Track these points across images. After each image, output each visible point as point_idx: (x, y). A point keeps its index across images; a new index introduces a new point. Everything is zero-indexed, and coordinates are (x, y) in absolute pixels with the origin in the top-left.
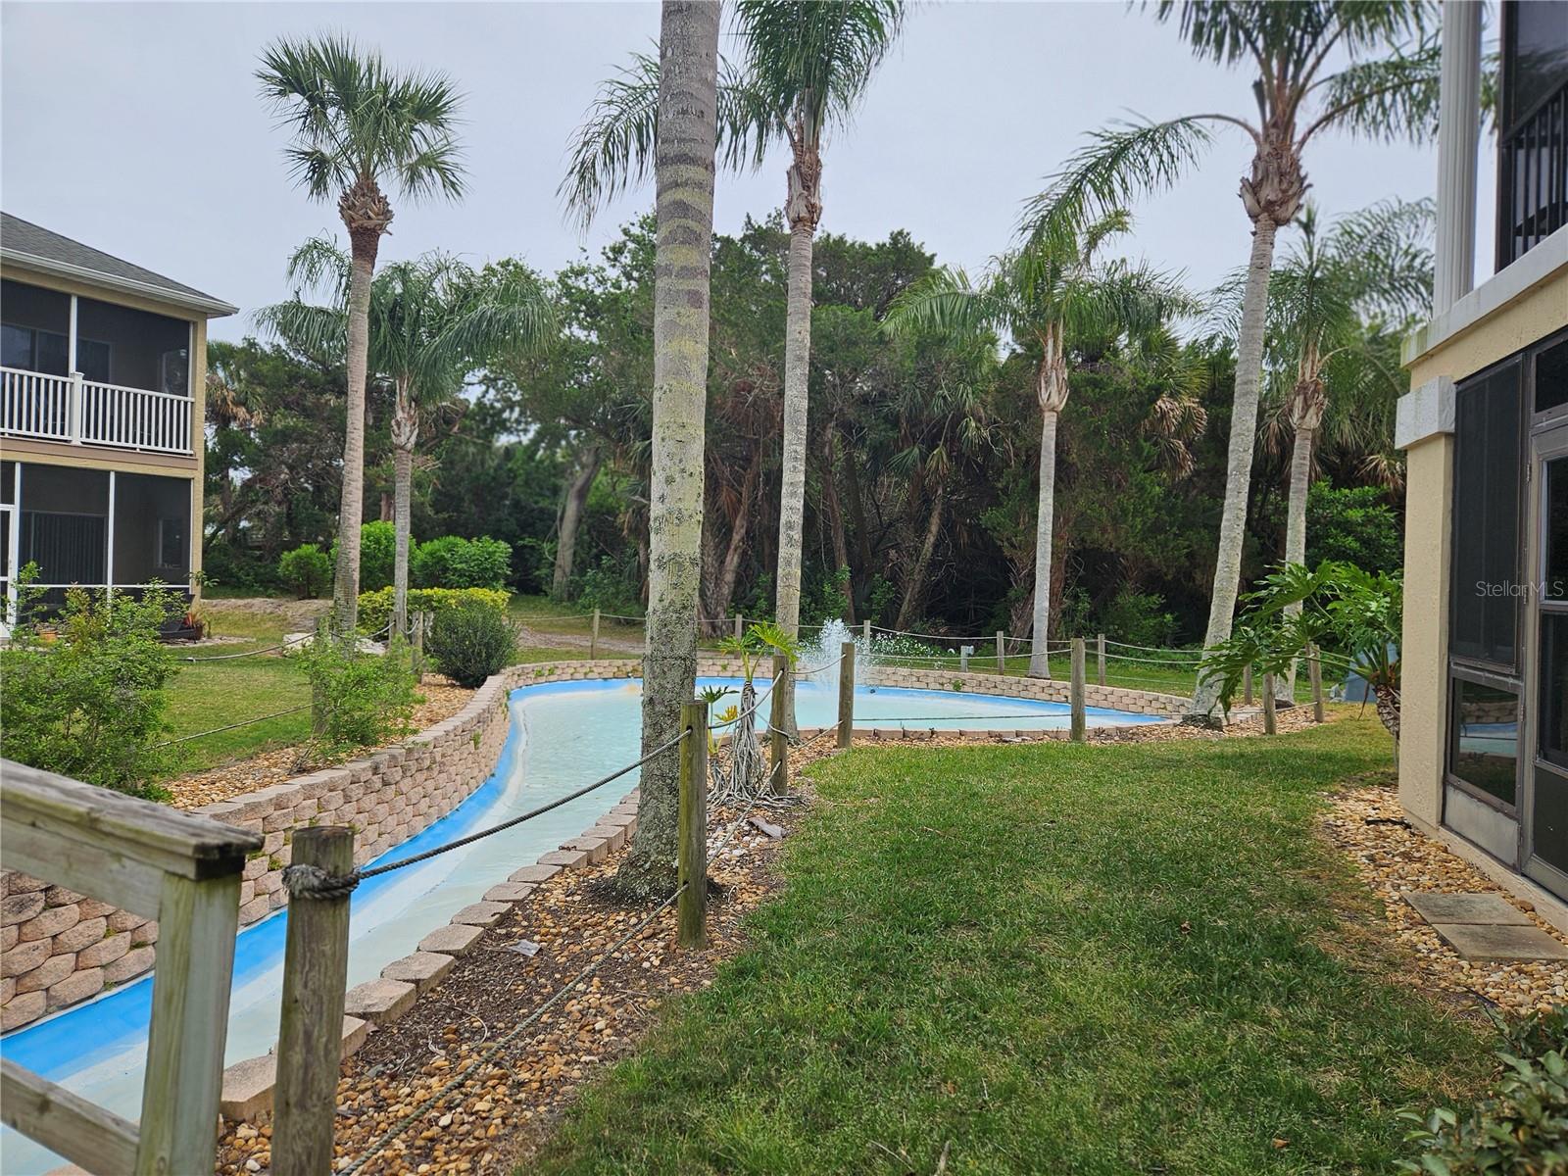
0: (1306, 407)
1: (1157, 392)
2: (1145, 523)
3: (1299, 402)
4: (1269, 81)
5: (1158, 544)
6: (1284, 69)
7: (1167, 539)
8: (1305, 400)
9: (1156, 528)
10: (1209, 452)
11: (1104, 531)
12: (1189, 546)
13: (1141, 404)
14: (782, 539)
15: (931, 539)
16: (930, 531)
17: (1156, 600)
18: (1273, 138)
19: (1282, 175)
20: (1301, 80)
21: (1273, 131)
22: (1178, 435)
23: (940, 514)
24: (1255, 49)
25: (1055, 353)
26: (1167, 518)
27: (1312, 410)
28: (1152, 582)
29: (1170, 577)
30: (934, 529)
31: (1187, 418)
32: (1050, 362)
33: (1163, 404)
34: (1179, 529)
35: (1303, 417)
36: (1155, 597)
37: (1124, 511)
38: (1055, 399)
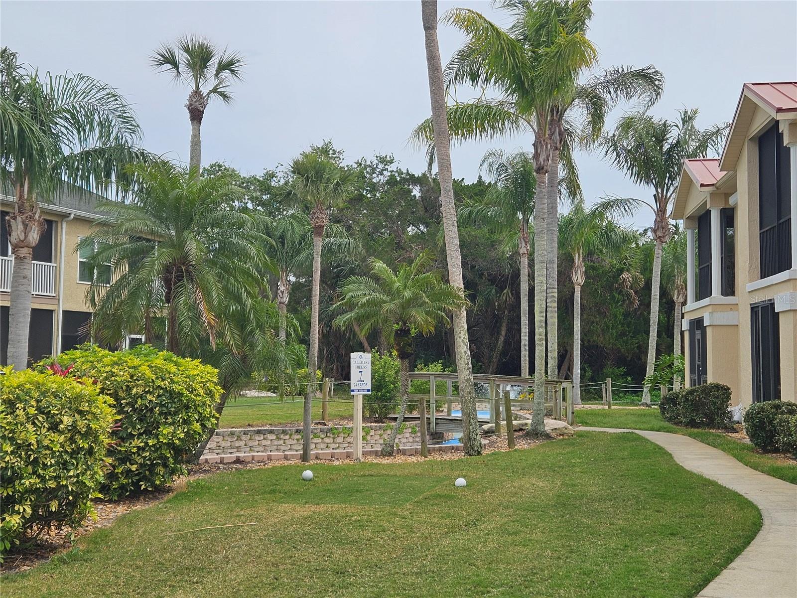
0: (679, 295)
1: (621, 271)
2: (617, 333)
3: (676, 292)
4: (658, 195)
5: (623, 342)
6: (663, 192)
7: (627, 339)
8: (678, 291)
9: (623, 334)
10: (646, 296)
11: (599, 336)
12: (638, 343)
13: (614, 277)
14: (522, 349)
15: (502, 339)
16: (501, 335)
17: (623, 369)
18: (660, 215)
19: (663, 228)
20: (668, 196)
21: (660, 213)
22: (631, 288)
23: (507, 325)
24: (653, 184)
25: (579, 260)
26: (627, 329)
27: (681, 295)
28: (621, 361)
29: (629, 358)
30: (503, 333)
31: (635, 278)
32: (577, 264)
33: (625, 275)
34: (633, 333)
35: (678, 298)
36: (621, 369)
37: (608, 327)
38: (580, 280)
